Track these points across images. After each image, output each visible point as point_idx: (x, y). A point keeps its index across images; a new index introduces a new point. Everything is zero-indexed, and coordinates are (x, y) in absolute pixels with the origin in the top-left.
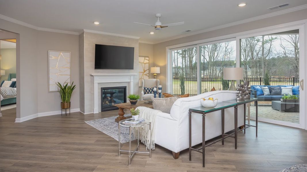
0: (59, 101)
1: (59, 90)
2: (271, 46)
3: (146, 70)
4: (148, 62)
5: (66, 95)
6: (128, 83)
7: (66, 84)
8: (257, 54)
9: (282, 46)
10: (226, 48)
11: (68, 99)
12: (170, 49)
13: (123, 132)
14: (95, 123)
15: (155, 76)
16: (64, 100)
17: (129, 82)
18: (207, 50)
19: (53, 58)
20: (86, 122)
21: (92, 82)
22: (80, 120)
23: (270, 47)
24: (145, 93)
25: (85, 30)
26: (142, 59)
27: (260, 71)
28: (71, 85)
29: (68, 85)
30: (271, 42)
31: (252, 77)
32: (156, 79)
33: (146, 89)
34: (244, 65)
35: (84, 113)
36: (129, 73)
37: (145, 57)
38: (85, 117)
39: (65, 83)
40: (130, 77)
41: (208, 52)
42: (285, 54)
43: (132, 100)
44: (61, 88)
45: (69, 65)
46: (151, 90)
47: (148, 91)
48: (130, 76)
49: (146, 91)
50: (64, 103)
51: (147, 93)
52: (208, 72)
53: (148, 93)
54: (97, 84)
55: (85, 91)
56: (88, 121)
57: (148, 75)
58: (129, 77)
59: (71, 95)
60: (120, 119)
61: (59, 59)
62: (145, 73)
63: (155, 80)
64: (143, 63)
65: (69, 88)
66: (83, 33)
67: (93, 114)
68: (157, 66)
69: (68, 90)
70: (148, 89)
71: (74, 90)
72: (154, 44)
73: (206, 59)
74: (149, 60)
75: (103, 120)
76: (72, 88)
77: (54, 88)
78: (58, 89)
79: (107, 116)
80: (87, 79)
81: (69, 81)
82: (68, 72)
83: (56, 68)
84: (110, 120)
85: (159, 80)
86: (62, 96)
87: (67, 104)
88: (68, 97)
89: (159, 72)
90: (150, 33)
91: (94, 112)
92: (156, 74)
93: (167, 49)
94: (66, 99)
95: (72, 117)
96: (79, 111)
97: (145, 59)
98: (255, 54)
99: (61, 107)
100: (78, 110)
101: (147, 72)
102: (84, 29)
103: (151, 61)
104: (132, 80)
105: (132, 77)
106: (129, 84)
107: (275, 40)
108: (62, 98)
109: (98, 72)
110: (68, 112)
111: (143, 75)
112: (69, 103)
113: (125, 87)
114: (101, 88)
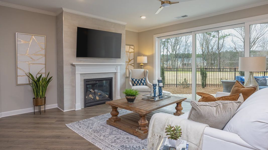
0: (31, 96)
1: (31, 83)
2: (223, 41)
3: (131, 60)
4: (133, 51)
5: (40, 89)
6: (114, 73)
7: (40, 75)
8: (212, 49)
9: (233, 42)
10: (186, 43)
11: (42, 94)
12: (158, 37)
13: (125, 145)
14: (80, 127)
15: (142, 66)
16: (37, 95)
18: (170, 44)
19: (22, 42)
20: (68, 125)
21: (74, 73)
22: (59, 122)
23: (223, 43)
24: (133, 85)
25: (64, 10)
26: (127, 48)
27: (214, 62)
28: (46, 76)
29: (42, 76)
30: (224, 38)
31: (208, 67)
32: (144, 70)
33: (134, 80)
34: (202, 57)
35: (64, 110)
36: (116, 63)
37: (130, 45)
38: (65, 116)
39: (39, 73)
40: (116, 67)
41: (171, 46)
42: (235, 49)
43: (130, 97)
44: (33, 80)
45: (43, 52)
46: (139, 82)
47: (136, 82)
49: (135, 83)
50: (37, 98)
51: (135, 84)
52: (171, 63)
53: (137, 85)
54: (80, 75)
55: (64, 83)
56: (70, 124)
57: (133, 65)
59: (46, 89)
60: (114, 121)
61: (30, 44)
62: (130, 63)
63: (142, 70)
64: (128, 52)
65: (44, 80)
66: (62, 13)
67: (74, 110)
68: (144, 55)
69: (43, 82)
70: (136, 80)
71: (50, 84)
72: (138, 33)
73: (169, 52)
74: (134, 49)
75: (90, 122)
76: (47, 80)
77: (23, 80)
78: (29, 81)
79: (93, 114)
80: (67, 69)
81: (43, 71)
82: (43, 61)
83: (26, 55)
84: (99, 121)
85: (148, 71)
86: (35, 91)
88: (42, 92)
89: (146, 62)
90: (141, 17)
91: (75, 108)
92: (143, 63)
93: (155, 37)
94: (39, 94)
95: (48, 118)
96: (57, 107)
97: (130, 48)
98: (210, 48)
99: (33, 105)
100: (55, 106)
101: (132, 62)
102: (63, 8)
103: (136, 50)
104: (119, 71)
106: (115, 75)
107: (228, 36)
108: (34, 93)
109: (80, 61)
110: (43, 109)
111: (128, 65)
112: (43, 99)
113: (111, 79)
114: (84, 80)
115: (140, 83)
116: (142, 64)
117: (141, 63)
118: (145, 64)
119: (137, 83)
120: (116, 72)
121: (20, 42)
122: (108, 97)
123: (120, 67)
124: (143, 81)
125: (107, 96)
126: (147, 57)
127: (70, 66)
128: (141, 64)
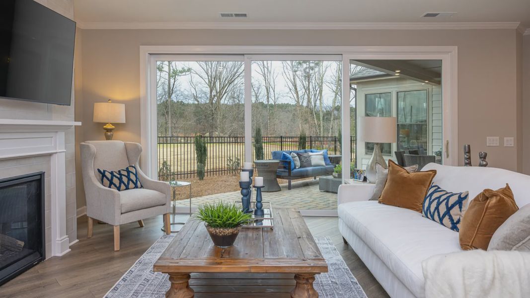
2: (174, 82)
12: (152, 54)
15: (108, 130)
32: (123, 143)
33: (108, 175)
47: (116, 181)
48: (58, 129)
49: (112, 183)
51: (113, 186)
63: (120, 144)
85: (139, 145)
89: (123, 120)
93: (146, 51)
105: (61, 137)
106: (50, 161)
113: (38, 177)
115: (128, 183)
116: (109, 126)
117: (105, 124)
118: (118, 126)
119: (120, 184)
120: (55, 152)
122: (24, 247)
123: (63, 133)
124: (134, 176)
125: (22, 244)
126: (124, 105)
128: (105, 127)
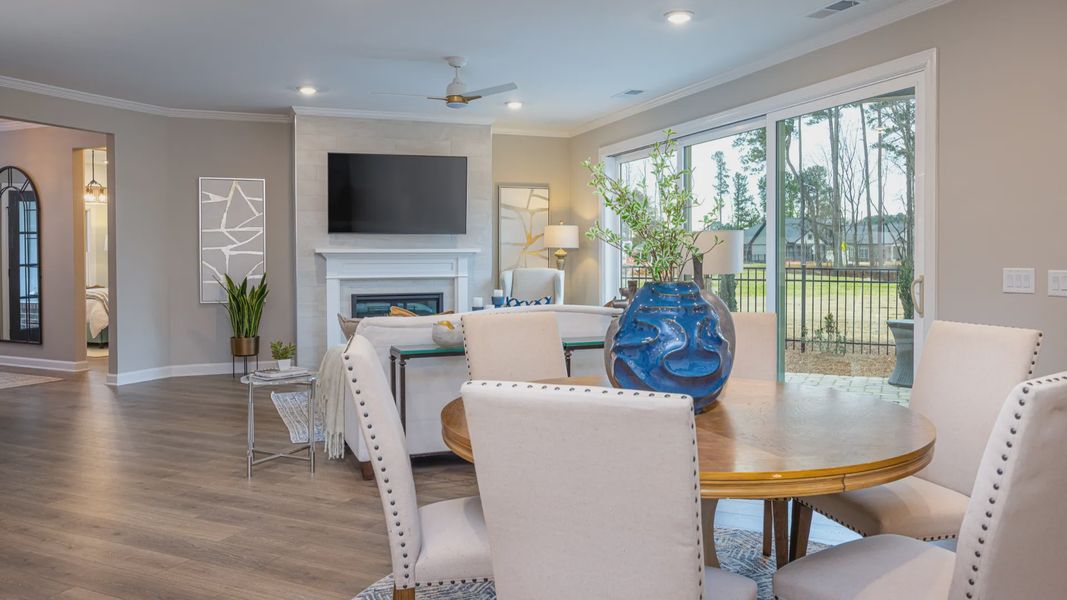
3: (536, 237)
4: (544, 204)
5: (243, 316)
6: (449, 281)
11: (250, 326)
15: (559, 257)
16: (239, 329)
17: (453, 279)
19: (215, 198)
20: (273, 395)
21: (322, 278)
25: (297, 110)
26: (518, 197)
36: (455, 247)
37: (532, 186)
40: (455, 263)
44: (233, 293)
48: (457, 256)
50: (238, 338)
54: (338, 281)
55: (298, 303)
58: (452, 260)
61: (229, 203)
62: (532, 247)
64: (526, 210)
69: (252, 299)
72: (571, 139)
74: (549, 200)
77: (213, 291)
80: (305, 266)
83: (221, 230)
86: (235, 319)
87: (249, 342)
88: (249, 323)
89: (575, 245)
90: (506, 103)
92: (565, 249)
94: (243, 328)
97: (531, 195)
99: (230, 352)
101: (538, 243)
102: (294, 107)
103: (559, 202)
104: (463, 274)
105: (463, 263)
106: (453, 285)
108: (233, 325)
109: (342, 244)
111: (522, 253)
112: (252, 340)
113: (437, 296)
114: (353, 296)
116: (561, 252)
117: (558, 249)
120: (453, 275)
121: (208, 198)
123: (466, 260)
126: (577, 227)
127: (313, 258)
128: (556, 253)
